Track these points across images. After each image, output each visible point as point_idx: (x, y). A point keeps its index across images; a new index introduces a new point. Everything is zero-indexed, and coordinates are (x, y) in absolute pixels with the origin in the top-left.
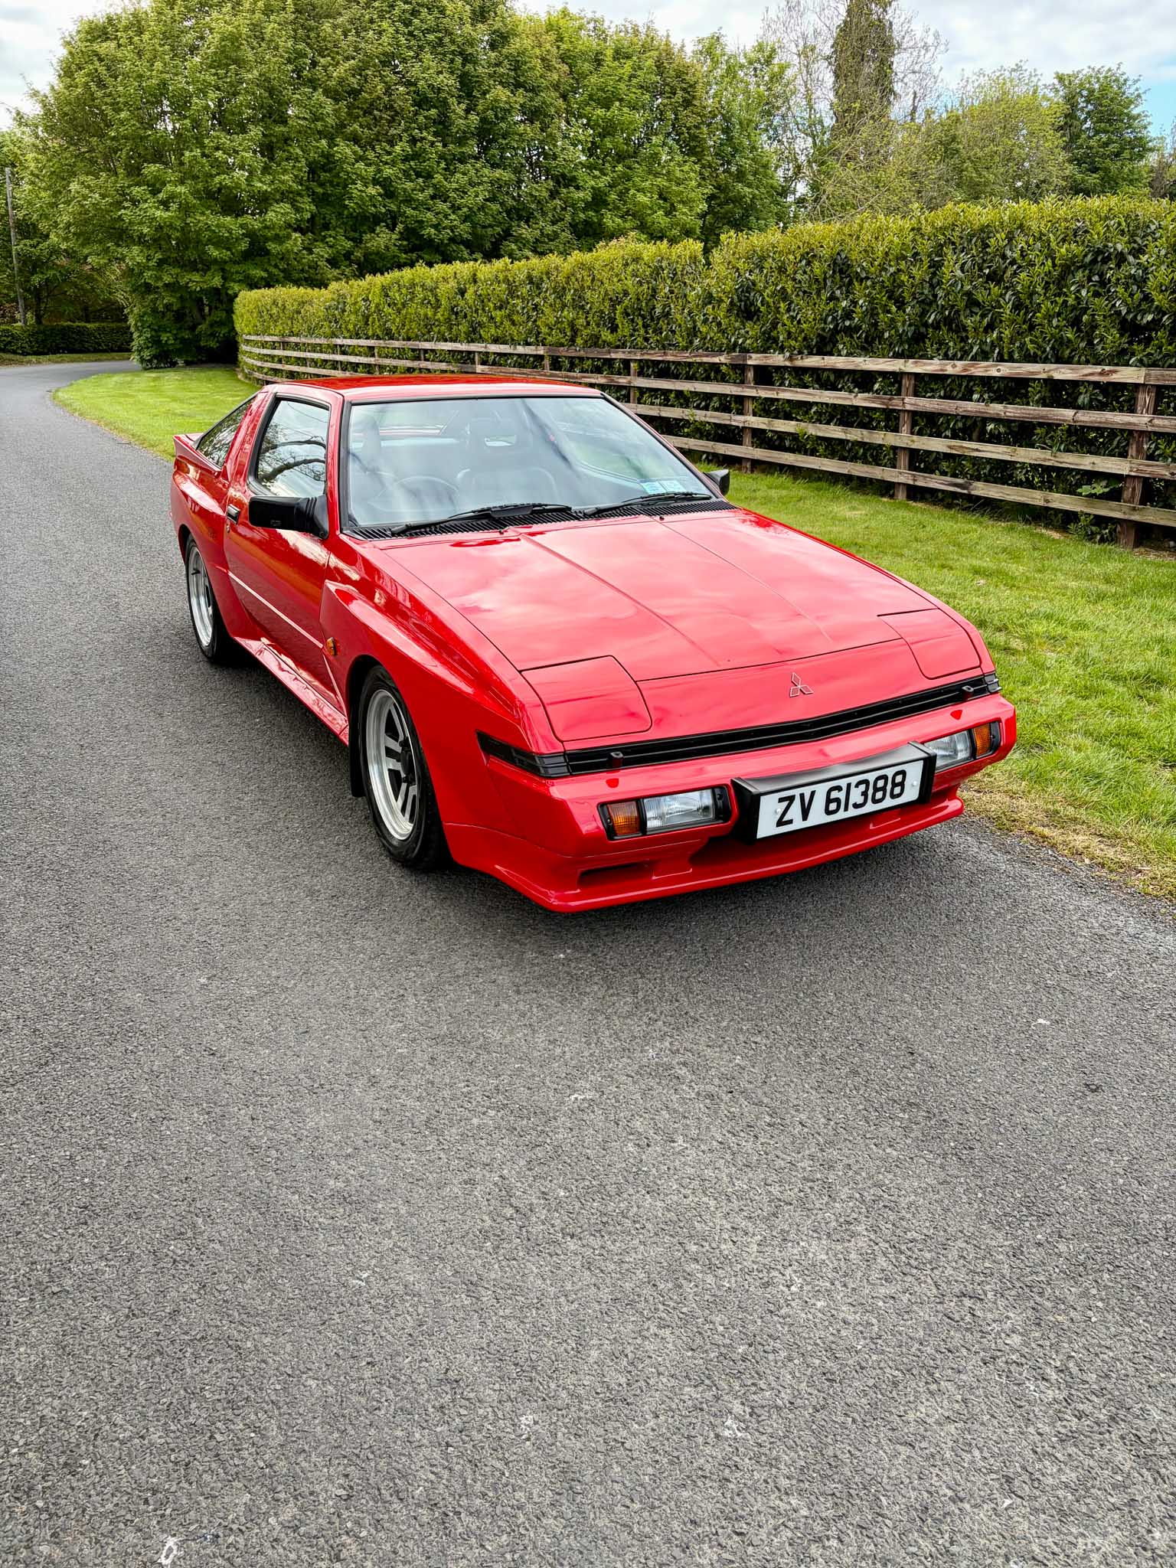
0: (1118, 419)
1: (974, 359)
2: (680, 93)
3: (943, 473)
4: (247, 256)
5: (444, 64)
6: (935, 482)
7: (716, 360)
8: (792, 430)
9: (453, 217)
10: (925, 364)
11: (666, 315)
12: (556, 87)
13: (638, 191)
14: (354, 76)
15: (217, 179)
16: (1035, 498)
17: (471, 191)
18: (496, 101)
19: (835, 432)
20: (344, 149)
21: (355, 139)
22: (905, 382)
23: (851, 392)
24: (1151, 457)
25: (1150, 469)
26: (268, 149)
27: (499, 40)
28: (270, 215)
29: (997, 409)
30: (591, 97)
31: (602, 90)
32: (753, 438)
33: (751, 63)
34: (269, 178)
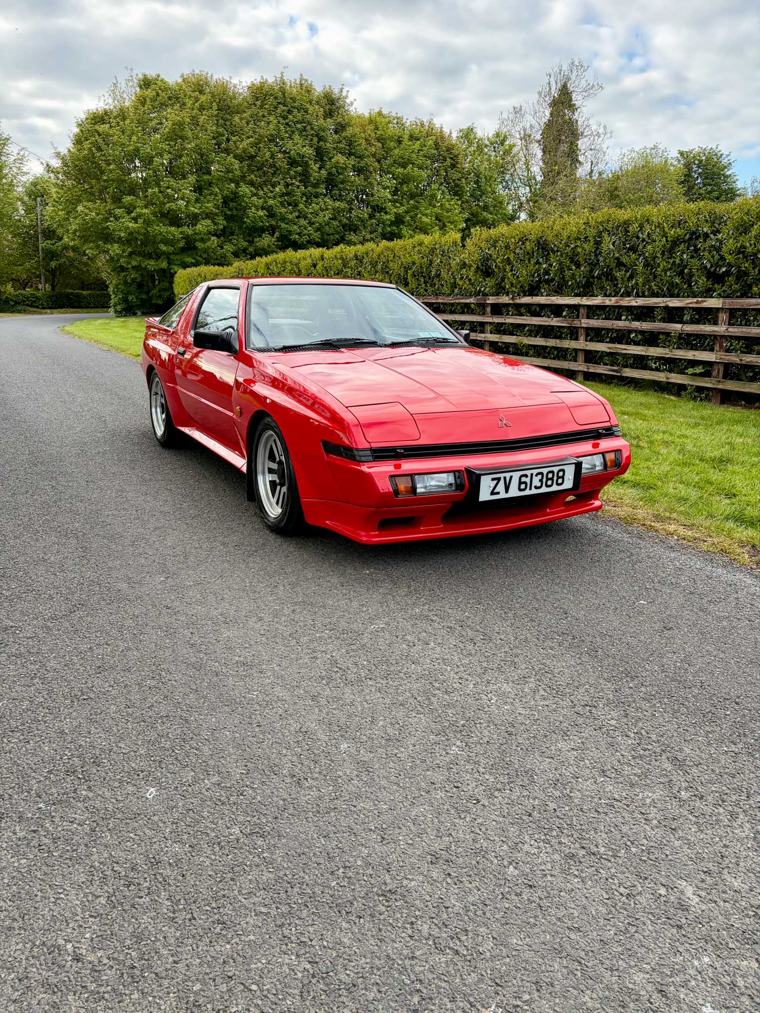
0: (707, 328)
1: (622, 296)
2: (449, 160)
3: (606, 364)
4: (183, 250)
5: (306, 142)
6: (601, 369)
7: (468, 301)
8: (514, 341)
9: (310, 228)
10: (593, 300)
11: (438, 276)
12: (374, 155)
13: (423, 215)
14: (252, 147)
15: (167, 205)
16: (661, 377)
17: (321, 214)
18: (338, 163)
19: (539, 341)
20: (245, 189)
21: (252, 184)
22: (582, 310)
23: (549, 317)
24: (727, 351)
25: (727, 358)
26: (199, 189)
27: (340, 128)
28: (199, 226)
29: (636, 325)
30: (395, 162)
31: (402, 158)
32: (490, 347)
33: (492, 144)
34: (199, 205)
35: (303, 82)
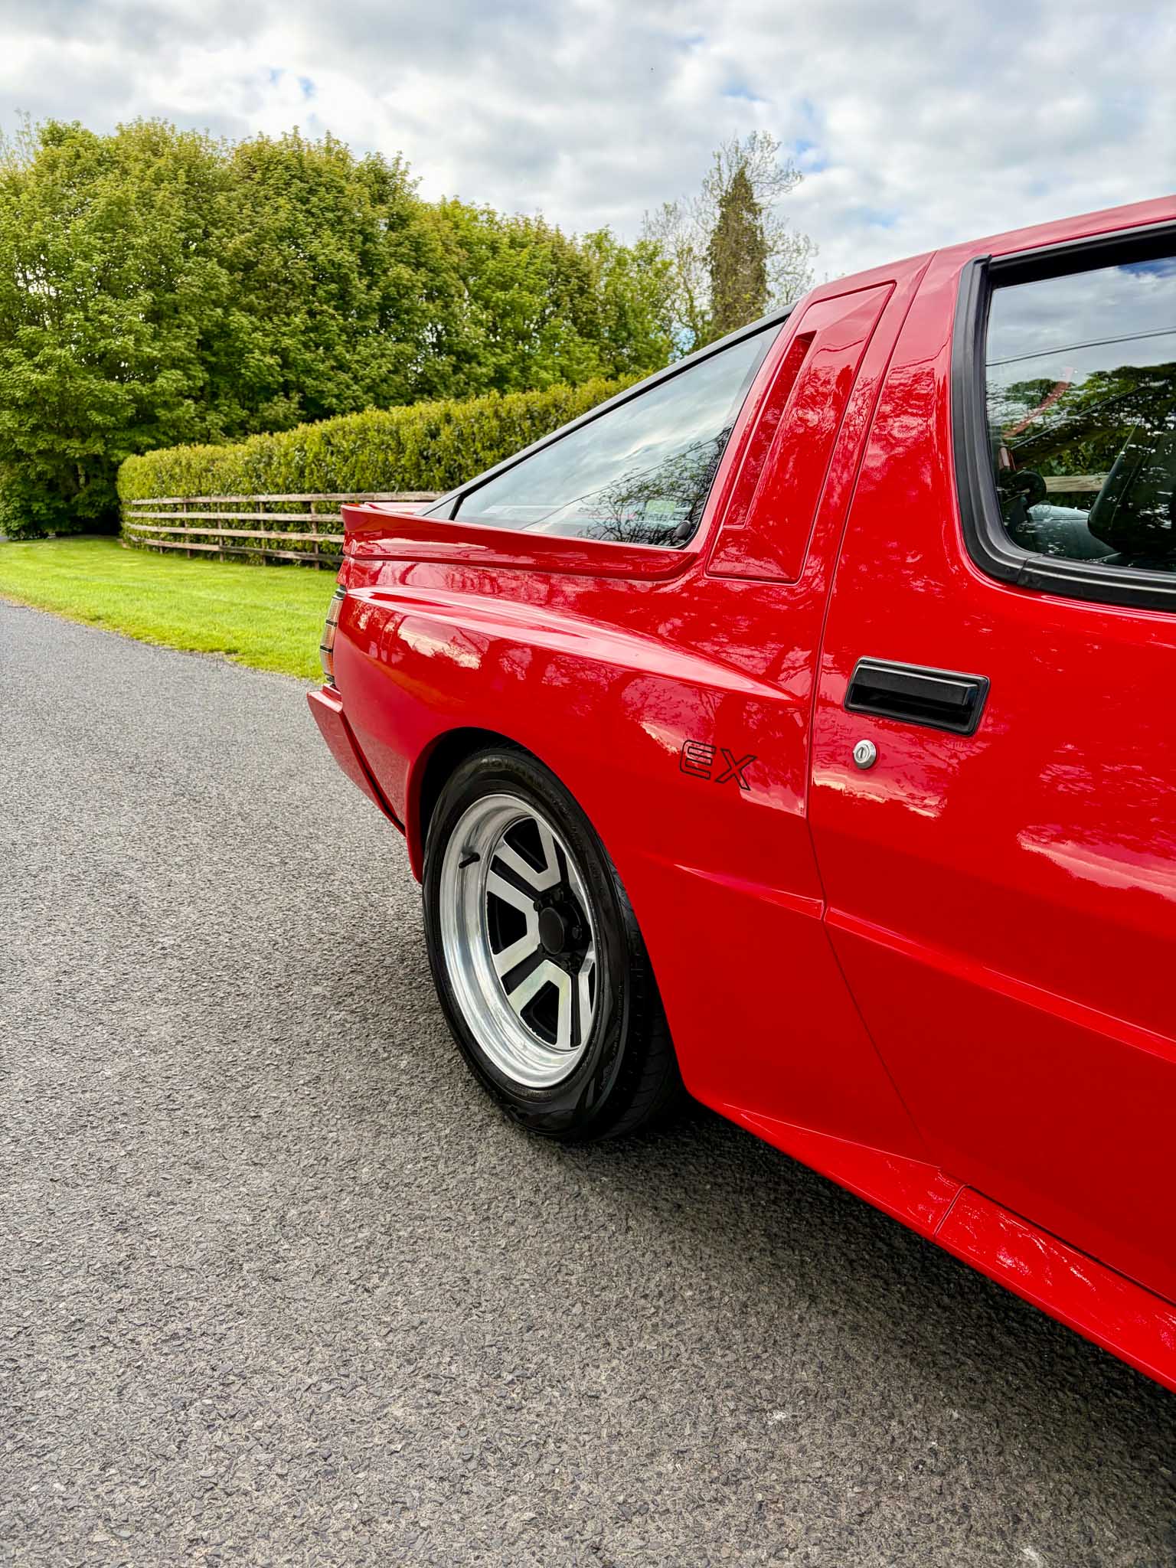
2: (574, 281)
4: (131, 424)
5: (343, 241)
9: (355, 387)
12: (456, 270)
13: (541, 368)
14: (249, 248)
15: (102, 343)
17: (374, 364)
18: (399, 278)
20: (239, 319)
21: (250, 310)
26: (154, 316)
27: (398, 222)
28: (160, 381)
30: (489, 281)
31: (500, 275)
33: (635, 259)
34: (158, 344)
35: (332, 145)
